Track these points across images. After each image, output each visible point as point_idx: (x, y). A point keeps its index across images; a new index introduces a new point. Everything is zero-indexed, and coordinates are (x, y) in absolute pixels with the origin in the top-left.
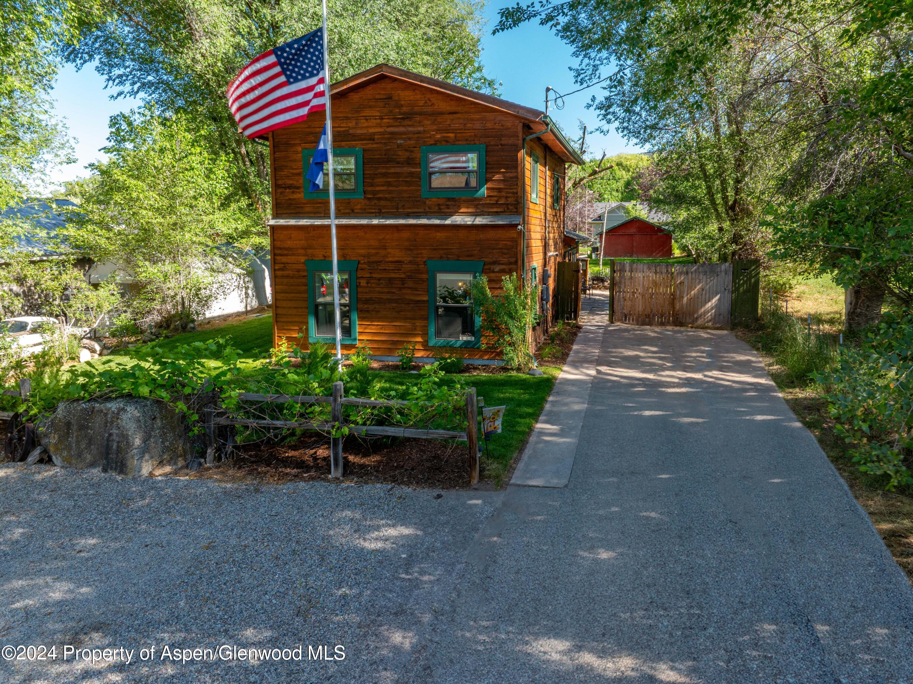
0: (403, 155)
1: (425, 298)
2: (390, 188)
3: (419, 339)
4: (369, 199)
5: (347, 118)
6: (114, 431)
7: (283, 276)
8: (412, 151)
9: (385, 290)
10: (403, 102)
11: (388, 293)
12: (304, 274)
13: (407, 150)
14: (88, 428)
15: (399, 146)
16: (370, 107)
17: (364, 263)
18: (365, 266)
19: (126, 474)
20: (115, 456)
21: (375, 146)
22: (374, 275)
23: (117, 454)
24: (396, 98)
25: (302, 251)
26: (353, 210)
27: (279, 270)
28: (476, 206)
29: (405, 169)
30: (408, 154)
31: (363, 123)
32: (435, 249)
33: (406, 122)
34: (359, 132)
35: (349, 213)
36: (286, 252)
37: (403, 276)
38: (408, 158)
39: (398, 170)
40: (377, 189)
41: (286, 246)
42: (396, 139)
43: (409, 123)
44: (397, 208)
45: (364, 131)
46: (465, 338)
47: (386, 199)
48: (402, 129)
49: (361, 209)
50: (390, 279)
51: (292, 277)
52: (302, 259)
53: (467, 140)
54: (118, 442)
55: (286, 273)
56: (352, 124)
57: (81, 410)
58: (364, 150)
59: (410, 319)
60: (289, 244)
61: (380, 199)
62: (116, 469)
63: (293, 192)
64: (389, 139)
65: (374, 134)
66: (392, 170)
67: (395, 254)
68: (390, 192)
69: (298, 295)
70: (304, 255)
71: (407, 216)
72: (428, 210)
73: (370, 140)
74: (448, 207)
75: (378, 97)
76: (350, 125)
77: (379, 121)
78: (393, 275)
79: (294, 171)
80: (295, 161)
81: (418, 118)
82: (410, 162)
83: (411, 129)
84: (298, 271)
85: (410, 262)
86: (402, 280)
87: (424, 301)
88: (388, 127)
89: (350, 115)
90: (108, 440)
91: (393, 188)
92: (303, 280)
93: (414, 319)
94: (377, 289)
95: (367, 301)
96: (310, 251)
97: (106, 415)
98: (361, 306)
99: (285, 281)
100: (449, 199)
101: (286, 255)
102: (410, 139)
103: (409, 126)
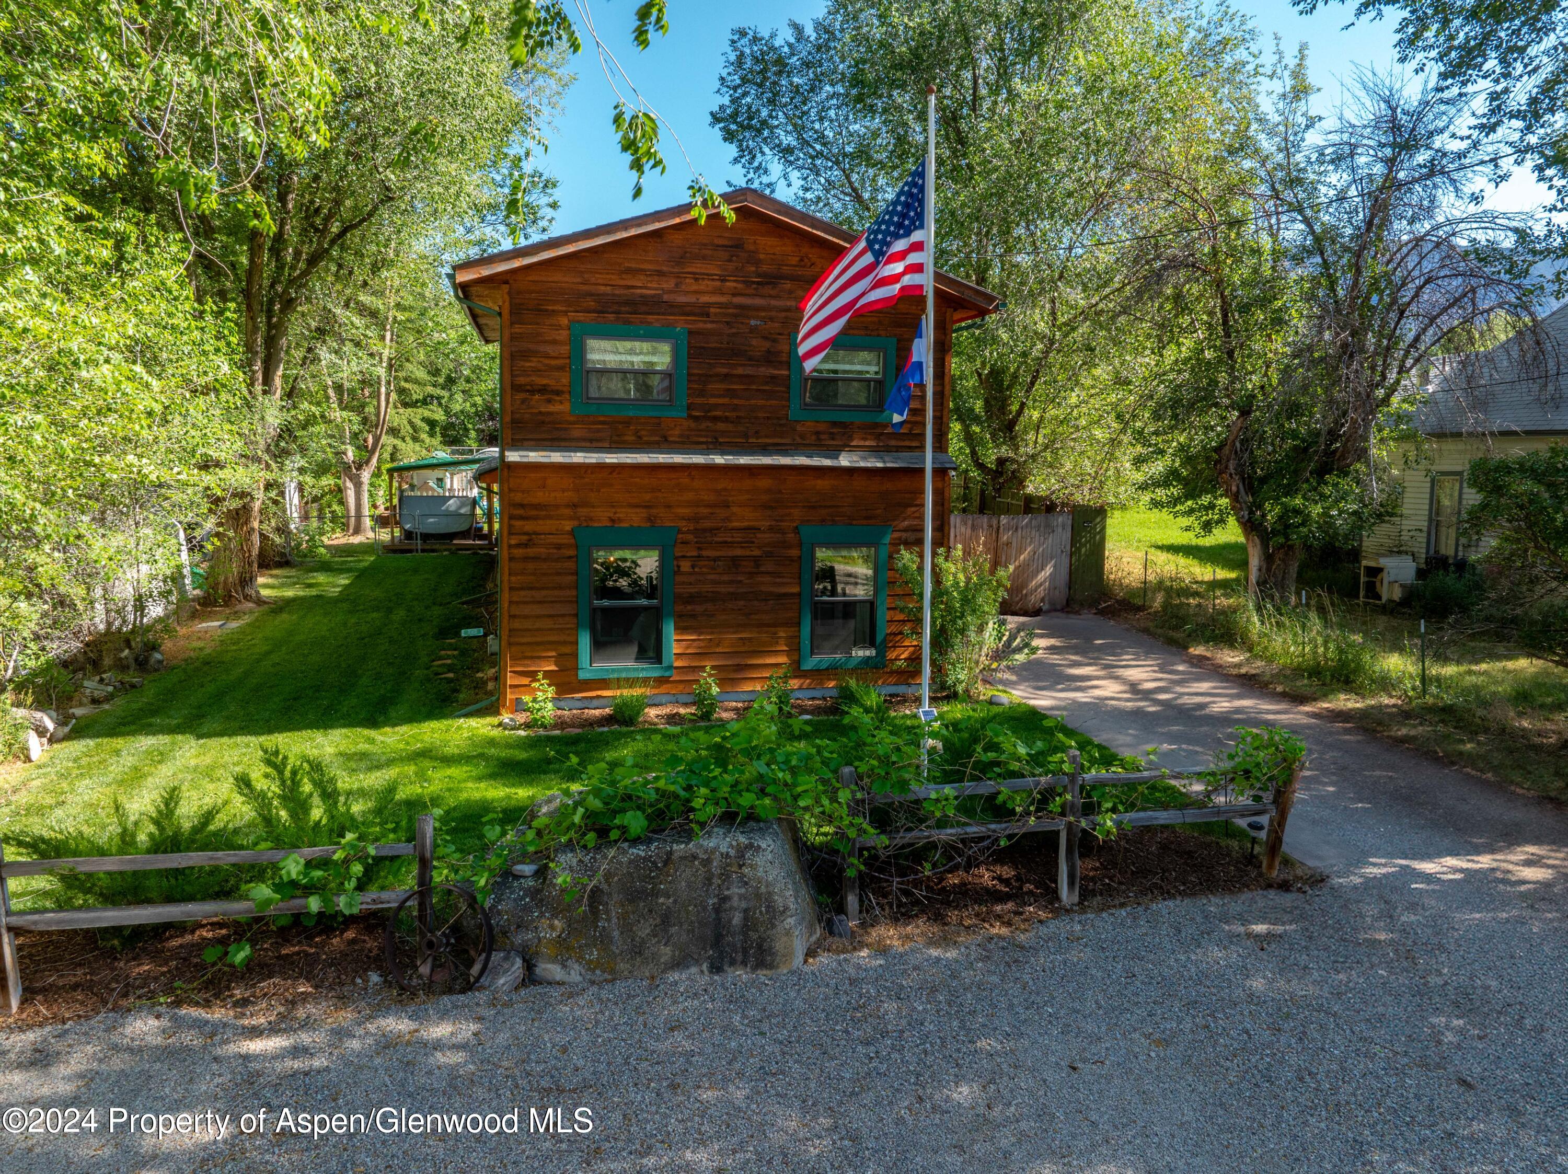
0: (758, 345)
1: (795, 590)
2: (736, 401)
3: (782, 659)
4: (696, 419)
5: (660, 274)
6: (735, 891)
7: (526, 559)
8: (774, 341)
9: (725, 578)
10: (762, 256)
11: (731, 582)
12: (572, 552)
13: (765, 338)
14: (655, 893)
15: (753, 330)
16: (704, 258)
17: (688, 532)
18: (690, 537)
19: (771, 966)
20: (739, 938)
21: (709, 326)
22: (705, 553)
23: (745, 934)
24: (752, 248)
25: (567, 512)
26: (666, 439)
27: (518, 546)
28: (878, 437)
29: (762, 369)
30: (767, 344)
31: (690, 284)
32: (813, 507)
33: (767, 290)
34: (682, 299)
35: (658, 443)
36: (534, 513)
37: (757, 552)
38: (769, 352)
39: (749, 371)
40: (713, 401)
41: (535, 501)
42: (749, 318)
43: (772, 292)
44: (746, 436)
45: (691, 299)
46: (861, 653)
47: (726, 420)
48: (758, 301)
49: (681, 436)
50: (734, 559)
51: (545, 560)
52: (568, 526)
53: (866, 328)
54: (746, 911)
55: (531, 552)
56: (669, 284)
57: (631, 862)
58: (690, 333)
59: (768, 625)
60: (540, 497)
61: (715, 419)
62: (744, 963)
63: (549, 401)
64: (735, 316)
65: (709, 305)
66: (740, 371)
67: (743, 516)
68: (735, 408)
69: (556, 593)
70: (571, 518)
71: (765, 450)
72: (798, 440)
73: (702, 315)
74: (832, 436)
75: (717, 241)
76: (665, 286)
77: (718, 283)
78: (738, 552)
79: (553, 362)
80: (555, 342)
81: (788, 285)
82: (770, 358)
83: (774, 302)
84: (559, 547)
85: (771, 529)
86: (756, 560)
87: (792, 594)
88: (734, 295)
89: (665, 269)
90: (717, 910)
91: (741, 402)
92: (570, 565)
93: (774, 625)
94: (712, 577)
95: (691, 599)
96: (582, 512)
97: (707, 862)
98: (680, 608)
99: (531, 566)
100: (834, 424)
101: (536, 518)
102: (771, 319)
103: (771, 296)
